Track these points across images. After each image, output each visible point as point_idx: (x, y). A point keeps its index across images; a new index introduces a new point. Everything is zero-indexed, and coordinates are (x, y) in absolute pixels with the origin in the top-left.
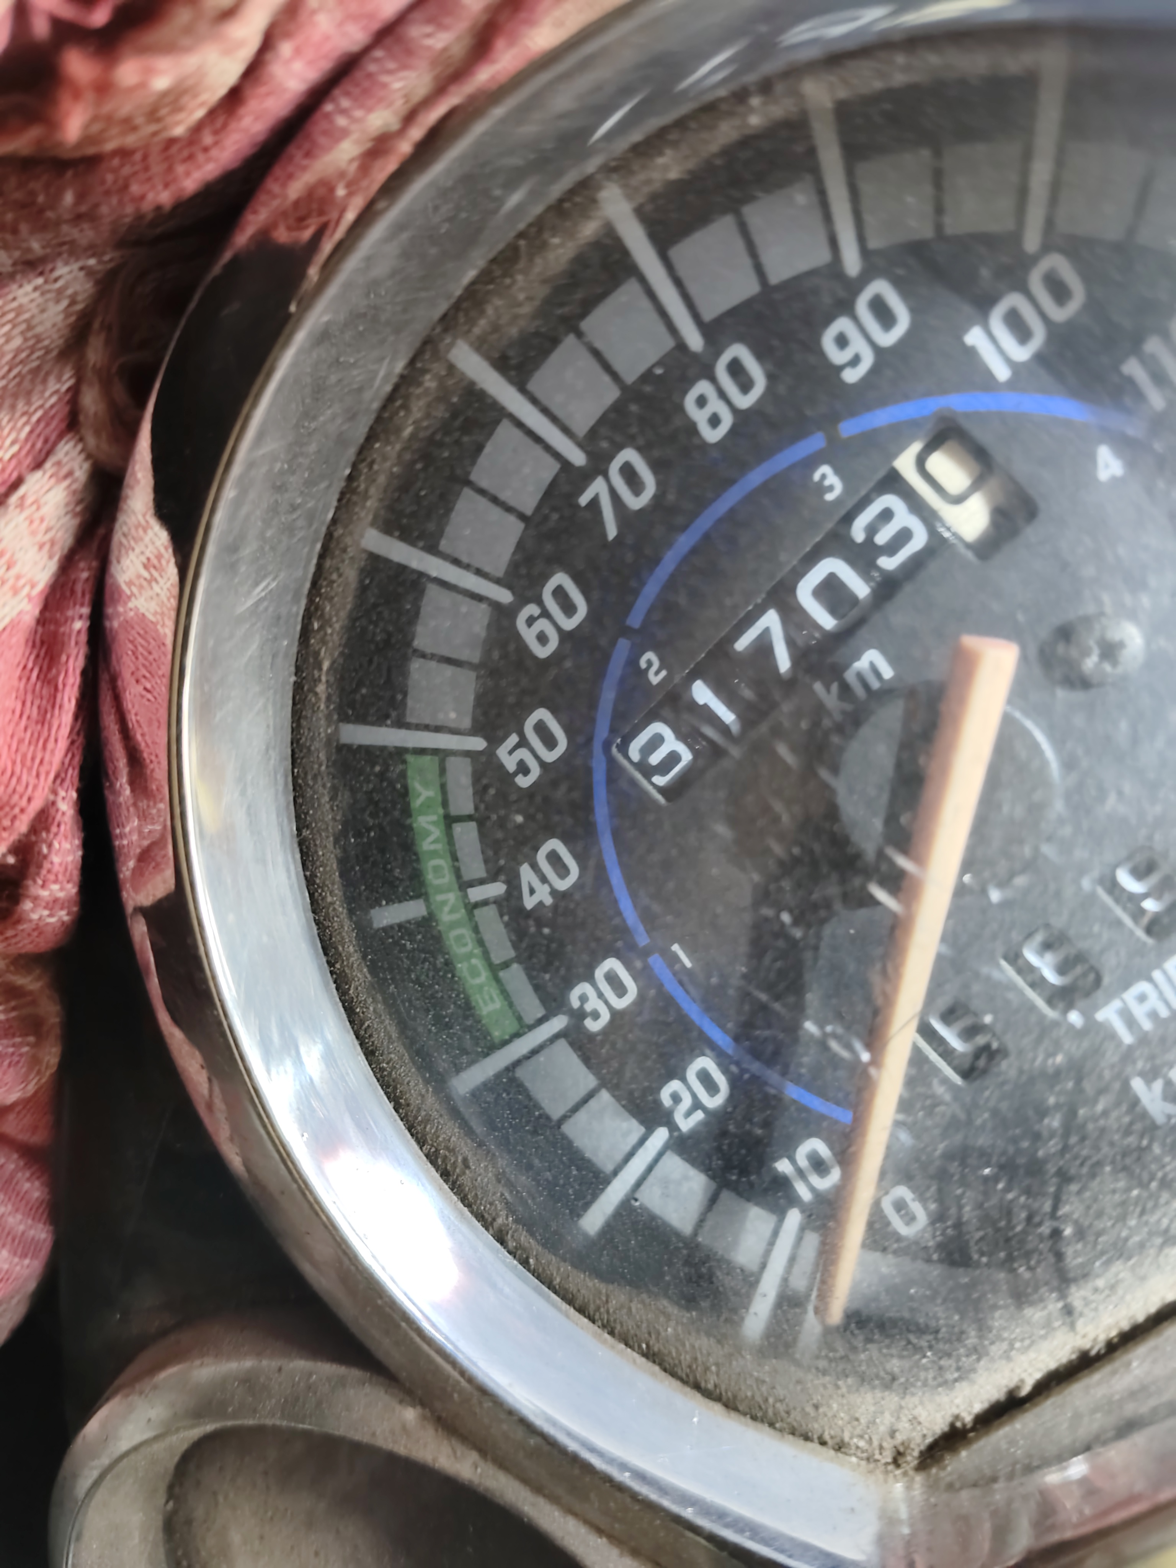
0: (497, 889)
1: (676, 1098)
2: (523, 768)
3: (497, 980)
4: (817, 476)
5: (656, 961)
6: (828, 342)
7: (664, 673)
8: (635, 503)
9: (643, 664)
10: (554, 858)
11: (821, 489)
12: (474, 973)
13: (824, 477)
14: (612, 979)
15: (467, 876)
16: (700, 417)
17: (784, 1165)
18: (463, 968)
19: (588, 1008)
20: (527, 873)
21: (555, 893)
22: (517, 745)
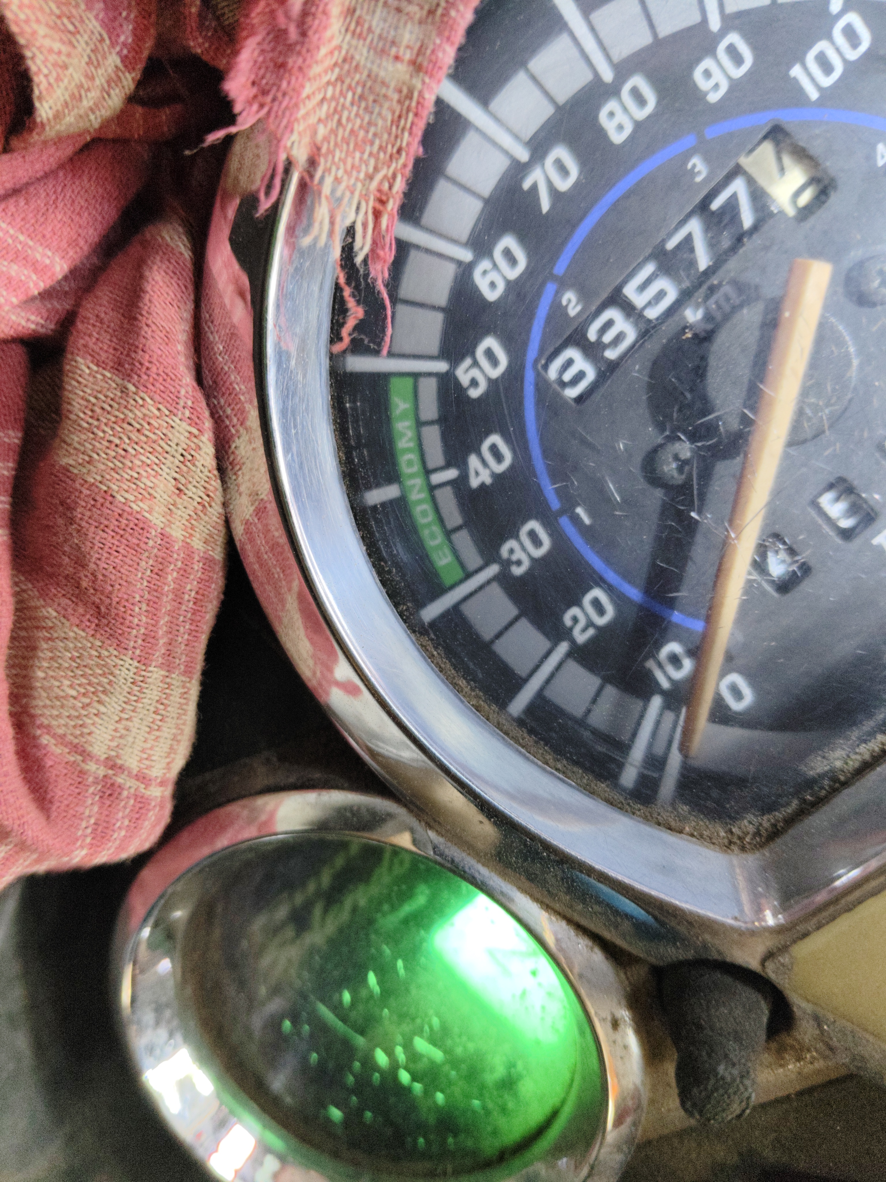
0: (452, 474)
1: (575, 620)
2: (474, 383)
3: (450, 541)
4: (689, 166)
5: (564, 522)
6: (698, 75)
7: (579, 308)
8: (564, 185)
9: (564, 302)
10: (494, 449)
11: (692, 173)
12: (433, 536)
13: (694, 166)
14: (532, 534)
15: (431, 464)
16: (609, 125)
17: (650, 664)
18: (425, 534)
19: (514, 558)
20: (473, 461)
21: (494, 475)
22: (471, 367)
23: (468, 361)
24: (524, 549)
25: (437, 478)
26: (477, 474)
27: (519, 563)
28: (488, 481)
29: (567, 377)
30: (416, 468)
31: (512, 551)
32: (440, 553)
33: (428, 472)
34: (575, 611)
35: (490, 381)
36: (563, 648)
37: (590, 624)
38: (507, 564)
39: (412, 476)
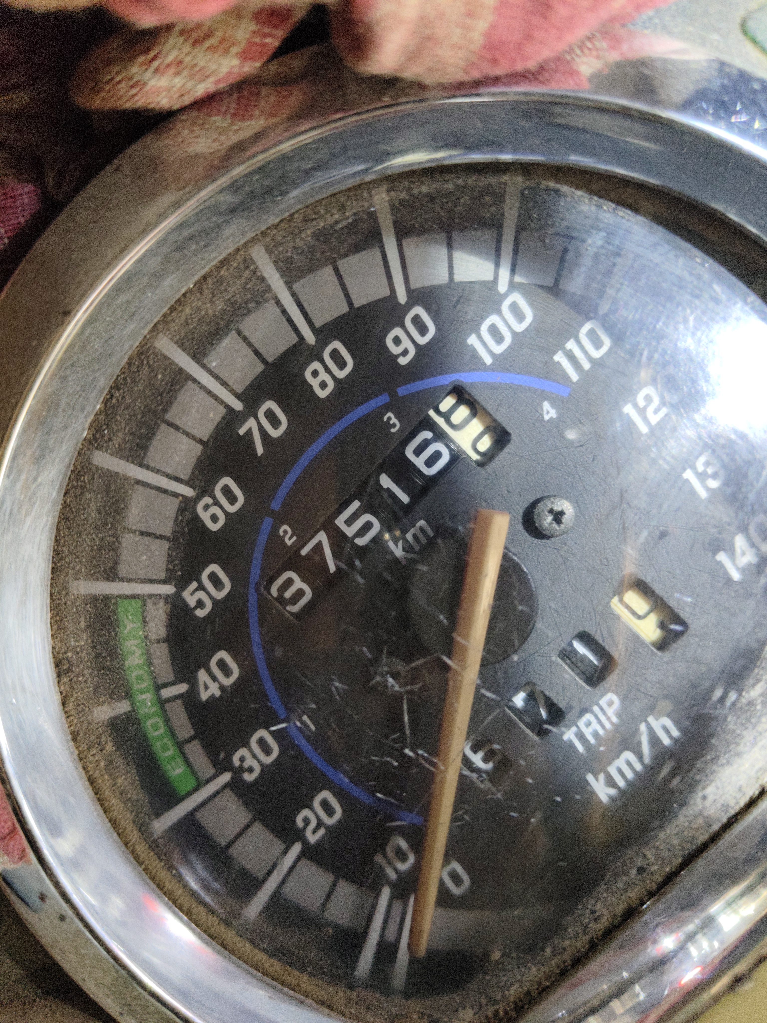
0: (182, 688)
1: (306, 821)
3: (182, 752)
4: (386, 418)
6: (389, 341)
7: (295, 538)
8: (275, 433)
9: (281, 533)
10: (222, 664)
11: (388, 426)
12: (165, 748)
13: (389, 419)
14: (262, 743)
15: (160, 681)
16: (314, 383)
17: (379, 858)
18: (157, 746)
19: (246, 765)
20: (202, 675)
21: (222, 688)
22: (197, 590)
23: (194, 585)
24: (254, 756)
25: (166, 693)
26: (207, 688)
27: (250, 770)
28: (218, 693)
29: (288, 594)
30: (147, 683)
31: (242, 759)
32: (173, 763)
33: (158, 687)
34: (306, 813)
35: (215, 602)
36: (297, 848)
37: (320, 824)
38: (238, 772)
39: (143, 691)
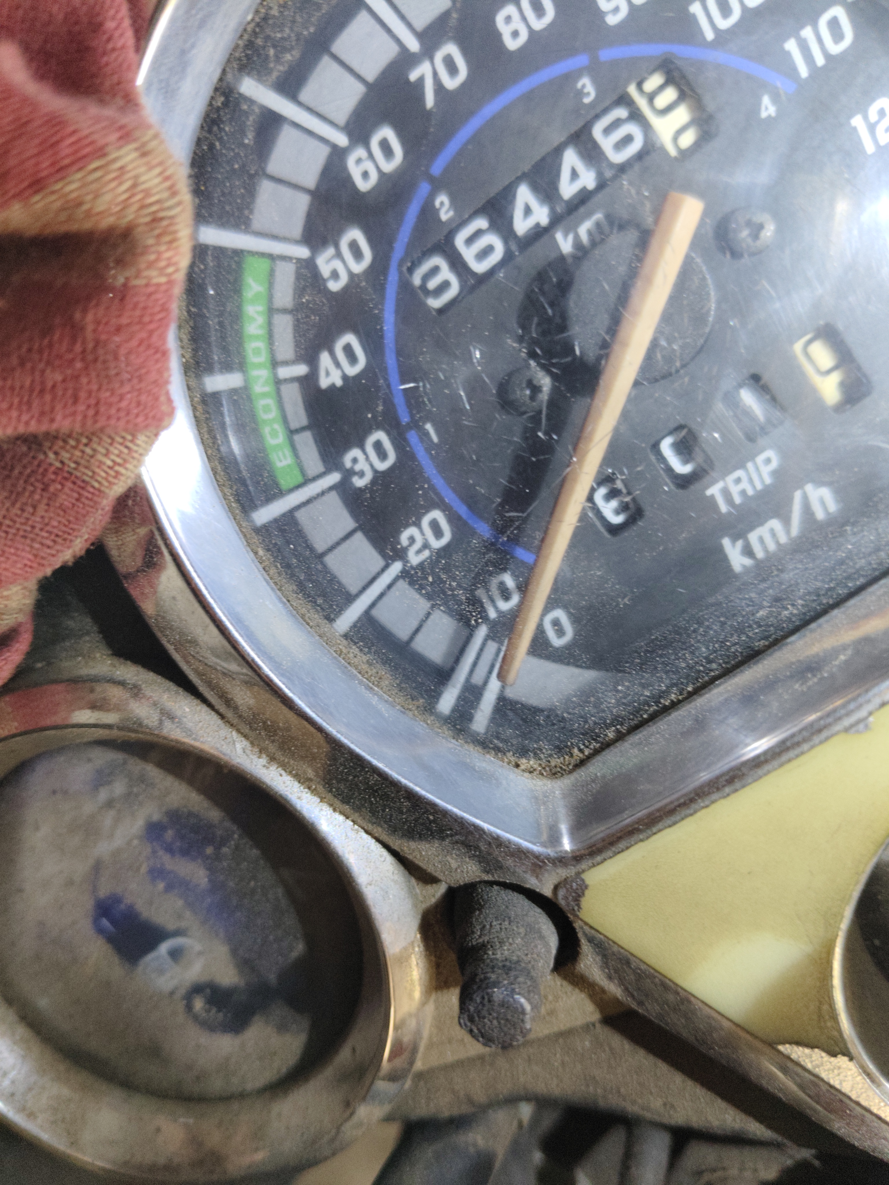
0: (300, 370)
1: (412, 540)
2: (335, 275)
3: (292, 442)
4: (579, 85)
5: (412, 437)
7: (451, 213)
8: (451, 84)
9: (437, 205)
10: (348, 350)
11: (581, 94)
12: (274, 434)
13: (585, 85)
14: (378, 446)
15: (280, 357)
16: (504, 29)
17: (480, 593)
18: (266, 431)
19: (357, 468)
20: (325, 359)
21: (345, 377)
22: (333, 257)
23: (331, 251)
25: (284, 372)
26: (328, 374)
27: (361, 474)
28: (339, 383)
29: (431, 285)
30: (264, 358)
32: (280, 454)
33: (275, 364)
34: (412, 531)
35: (351, 275)
36: (396, 568)
37: (426, 546)
38: (349, 473)
39: (258, 366)
